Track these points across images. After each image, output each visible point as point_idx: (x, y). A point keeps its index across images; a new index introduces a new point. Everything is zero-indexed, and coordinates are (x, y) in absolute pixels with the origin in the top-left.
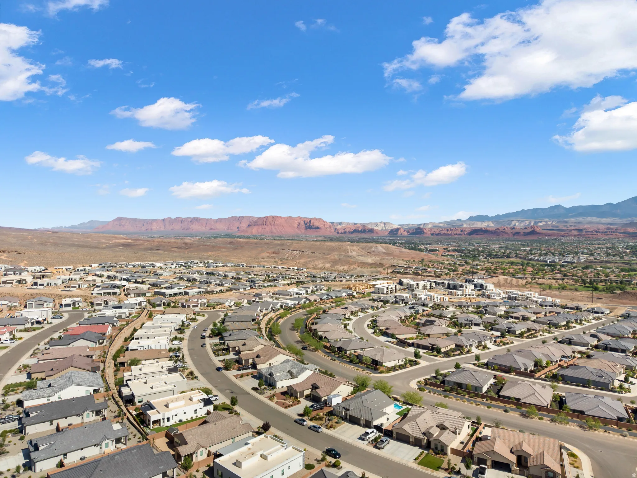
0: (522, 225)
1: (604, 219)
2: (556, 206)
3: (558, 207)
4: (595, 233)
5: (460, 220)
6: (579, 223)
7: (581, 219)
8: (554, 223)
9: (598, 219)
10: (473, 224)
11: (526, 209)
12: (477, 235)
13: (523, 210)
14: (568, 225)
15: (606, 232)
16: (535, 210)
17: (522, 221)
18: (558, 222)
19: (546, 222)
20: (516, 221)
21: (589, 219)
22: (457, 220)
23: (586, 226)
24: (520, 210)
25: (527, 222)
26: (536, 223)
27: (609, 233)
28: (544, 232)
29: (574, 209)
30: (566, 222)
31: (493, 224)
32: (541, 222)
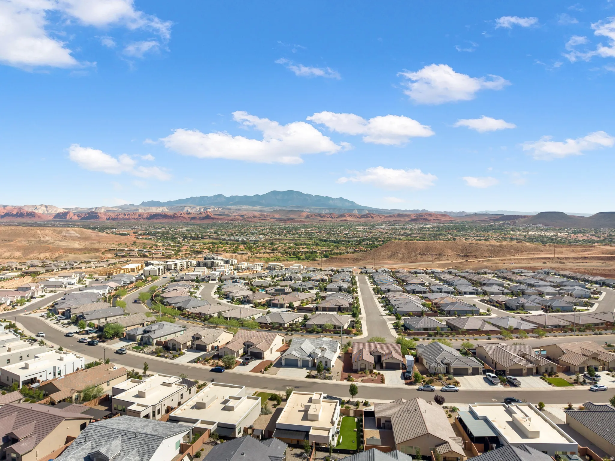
0: (193, 211)
1: (255, 207)
2: (218, 195)
3: (220, 196)
4: (253, 218)
5: (133, 205)
6: (239, 210)
7: (239, 207)
8: (220, 210)
9: (251, 208)
10: (149, 209)
11: (194, 196)
12: (156, 219)
13: (192, 197)
14: (232, 211)
15: (260, 218)
16: (202, 198)
17: (194, 207)
18: (223, 209)
19: (214, 208)
20: (188, 208)
21: (245, 207)
22: (130, 205)
23: (245, 213)
24: (189, 197)
25: (198, 208)
26: (205, 209)
27: (262, 218)
28: (216, 217)
29: (233, 198)
30: (229, 209)
31: (167, 209)
32: (209, 208)
